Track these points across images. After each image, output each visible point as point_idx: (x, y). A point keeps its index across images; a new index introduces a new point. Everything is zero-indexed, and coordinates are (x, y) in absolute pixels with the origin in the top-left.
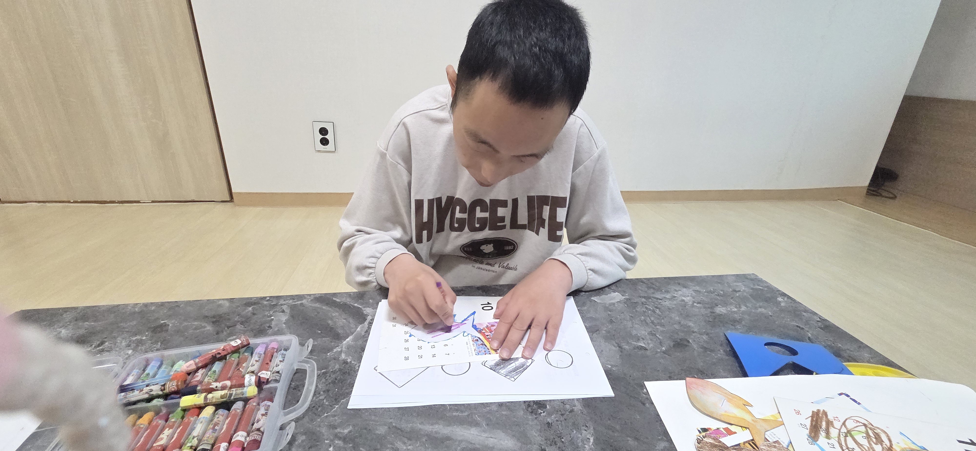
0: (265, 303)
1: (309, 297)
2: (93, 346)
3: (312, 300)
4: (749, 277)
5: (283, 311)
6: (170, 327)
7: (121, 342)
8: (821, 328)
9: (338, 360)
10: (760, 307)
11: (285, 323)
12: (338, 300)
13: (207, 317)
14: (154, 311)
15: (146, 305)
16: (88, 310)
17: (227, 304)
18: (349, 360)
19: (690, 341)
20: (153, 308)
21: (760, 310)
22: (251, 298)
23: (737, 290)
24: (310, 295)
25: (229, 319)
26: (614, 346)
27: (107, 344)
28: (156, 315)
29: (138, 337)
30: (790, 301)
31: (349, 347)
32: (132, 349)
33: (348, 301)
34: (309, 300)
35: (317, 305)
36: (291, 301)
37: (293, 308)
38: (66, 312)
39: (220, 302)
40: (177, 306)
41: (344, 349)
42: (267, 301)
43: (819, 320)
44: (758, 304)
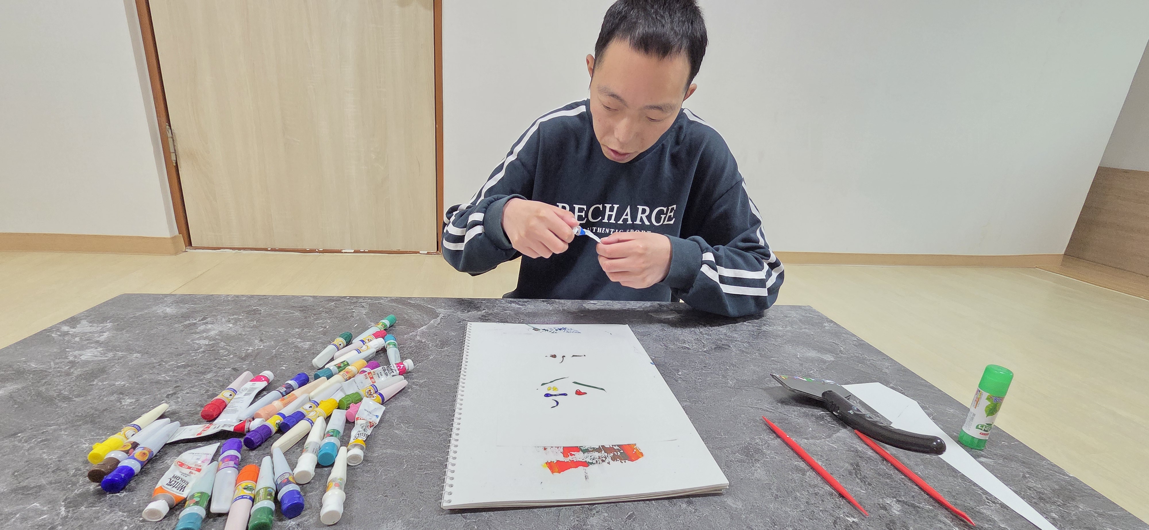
0: (346, 300)
1: (386, 299)
2: (198, 320)
3: (388, 301)
4: (803, 308)
5: (363, 307)
6: (262, 312)
7: (221, 319)
8: (856, 346)
9: (414, 340)
10: (805, 328)
11: (365, 315)
12: (412, 302)
13: (294, 307)
14: (245, 300)
15: (238, 296)
16: (185, 297)
17: (312, 299)
18: (423, 341)
19: (731, 346)
20: (244, 299)
21: (803, 330)
22: (333, 297)
23: (789, 316)
24: (387, 297)
25: (314, 309)
26: (662, 346)
27: (208, 319)
28: (249, 303)
29: (235, 316)
30: (835, 326)
31: (423, 333)
32: (231, 324)
33: (422, 303)
34: (386, 300)
35: (394, 304)
36: (370, 300)
37: (371, 305)
38: (166, 297)
39: (305, 298)
40: (266, 298)
41: (418, 334)
42: (348, 299)
43: (856, 340)
44: (804, 327)
